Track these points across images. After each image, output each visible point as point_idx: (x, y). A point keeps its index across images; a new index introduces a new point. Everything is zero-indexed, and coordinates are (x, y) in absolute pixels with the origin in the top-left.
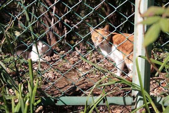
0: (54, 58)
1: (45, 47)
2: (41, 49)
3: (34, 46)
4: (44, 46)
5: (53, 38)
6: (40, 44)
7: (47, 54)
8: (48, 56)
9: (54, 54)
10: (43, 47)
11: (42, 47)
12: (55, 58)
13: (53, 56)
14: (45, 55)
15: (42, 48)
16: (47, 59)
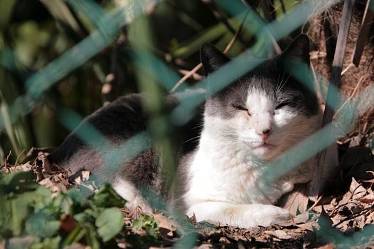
0: (346, 213)
1: (290, 125)
2: (260, 139)
3: (212, 114)
4: (282, 116)
5: (356, 62)
6: (257, 100)
7: (302, 180)
8: (306, 194)
9: (354, 184)
10: (272, 123)
11: (266, 126)
12: (358, 210)
13: (346, 199)
14: (288, 186)
15: (267, 133)
16: (297, 219)
